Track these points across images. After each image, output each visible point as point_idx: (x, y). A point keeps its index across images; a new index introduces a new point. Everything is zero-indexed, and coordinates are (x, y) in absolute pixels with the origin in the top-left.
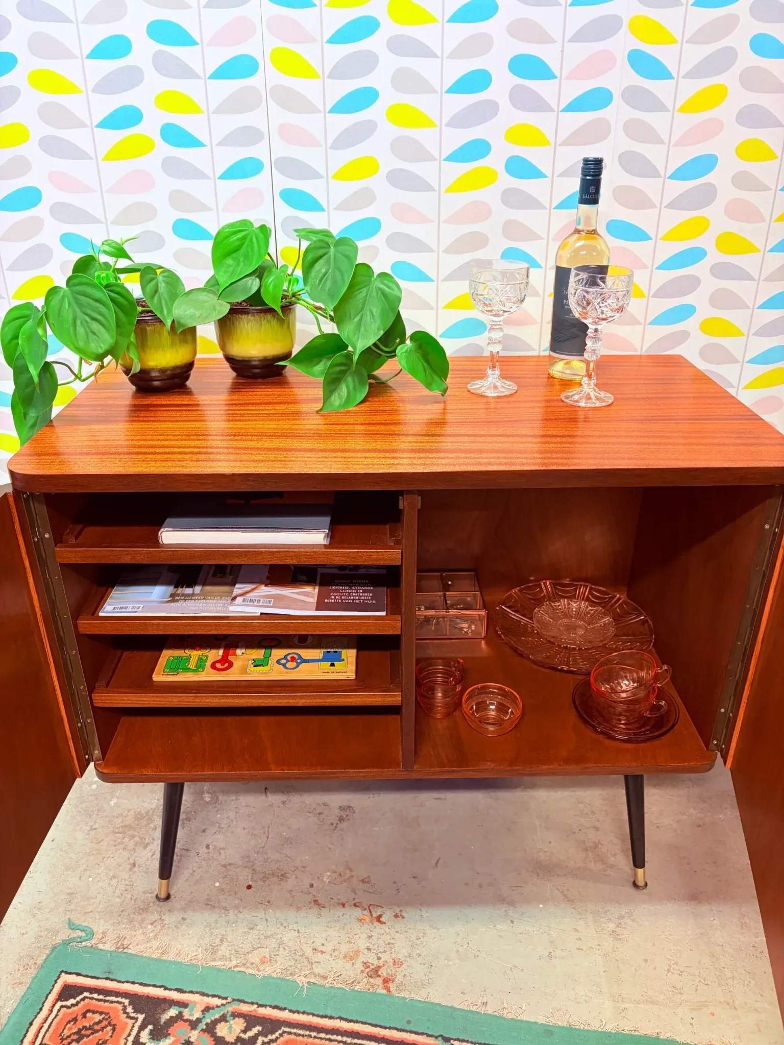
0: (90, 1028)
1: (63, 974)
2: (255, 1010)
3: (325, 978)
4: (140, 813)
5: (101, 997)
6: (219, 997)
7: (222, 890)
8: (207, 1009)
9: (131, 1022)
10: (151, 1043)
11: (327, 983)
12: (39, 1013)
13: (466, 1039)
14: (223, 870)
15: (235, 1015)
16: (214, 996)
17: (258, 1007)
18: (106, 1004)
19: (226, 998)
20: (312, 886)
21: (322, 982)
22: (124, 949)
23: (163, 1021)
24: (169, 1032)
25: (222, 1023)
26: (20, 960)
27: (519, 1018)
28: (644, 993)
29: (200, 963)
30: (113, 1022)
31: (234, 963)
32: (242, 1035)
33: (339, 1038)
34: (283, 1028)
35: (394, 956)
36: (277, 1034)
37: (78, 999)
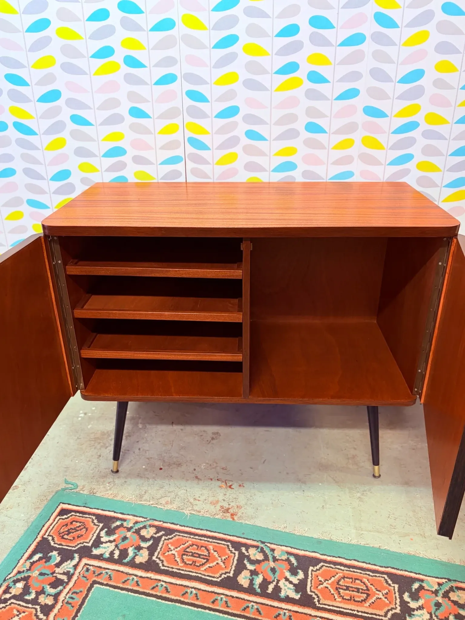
0: (75, 529)
1: (61, 504)
2: (161, 524)
3: (200, 512)
4: (103, 432)
5: (81, 515)
6: (143, 517)
7: (146, 470)
8: (136, 522)
9: (96, 527)
10: (106, 537)
11: (201, 514)
12: (48, 521)
13: (274, 543)
14: (148, 460)
15: (150, 526)
16: (140, 517)
17: (163, 523)
18: (83, 518)
19: (147, 518)
20: (195, 470)
21: (198, 514)
22: (94, 494)
23: (112, 527)
24: (116, 532)
25: (144, 529)
26: (38, 497)
27: (303, 535)
28: (374, 527)
29: (133, 502)
30: (86, 527)
31: (151, 502)
32: (154, 535)
33: (206, 539)
34: (176, 533)
35: (237, 504)
36: (173, 536)
37: (69, 515)
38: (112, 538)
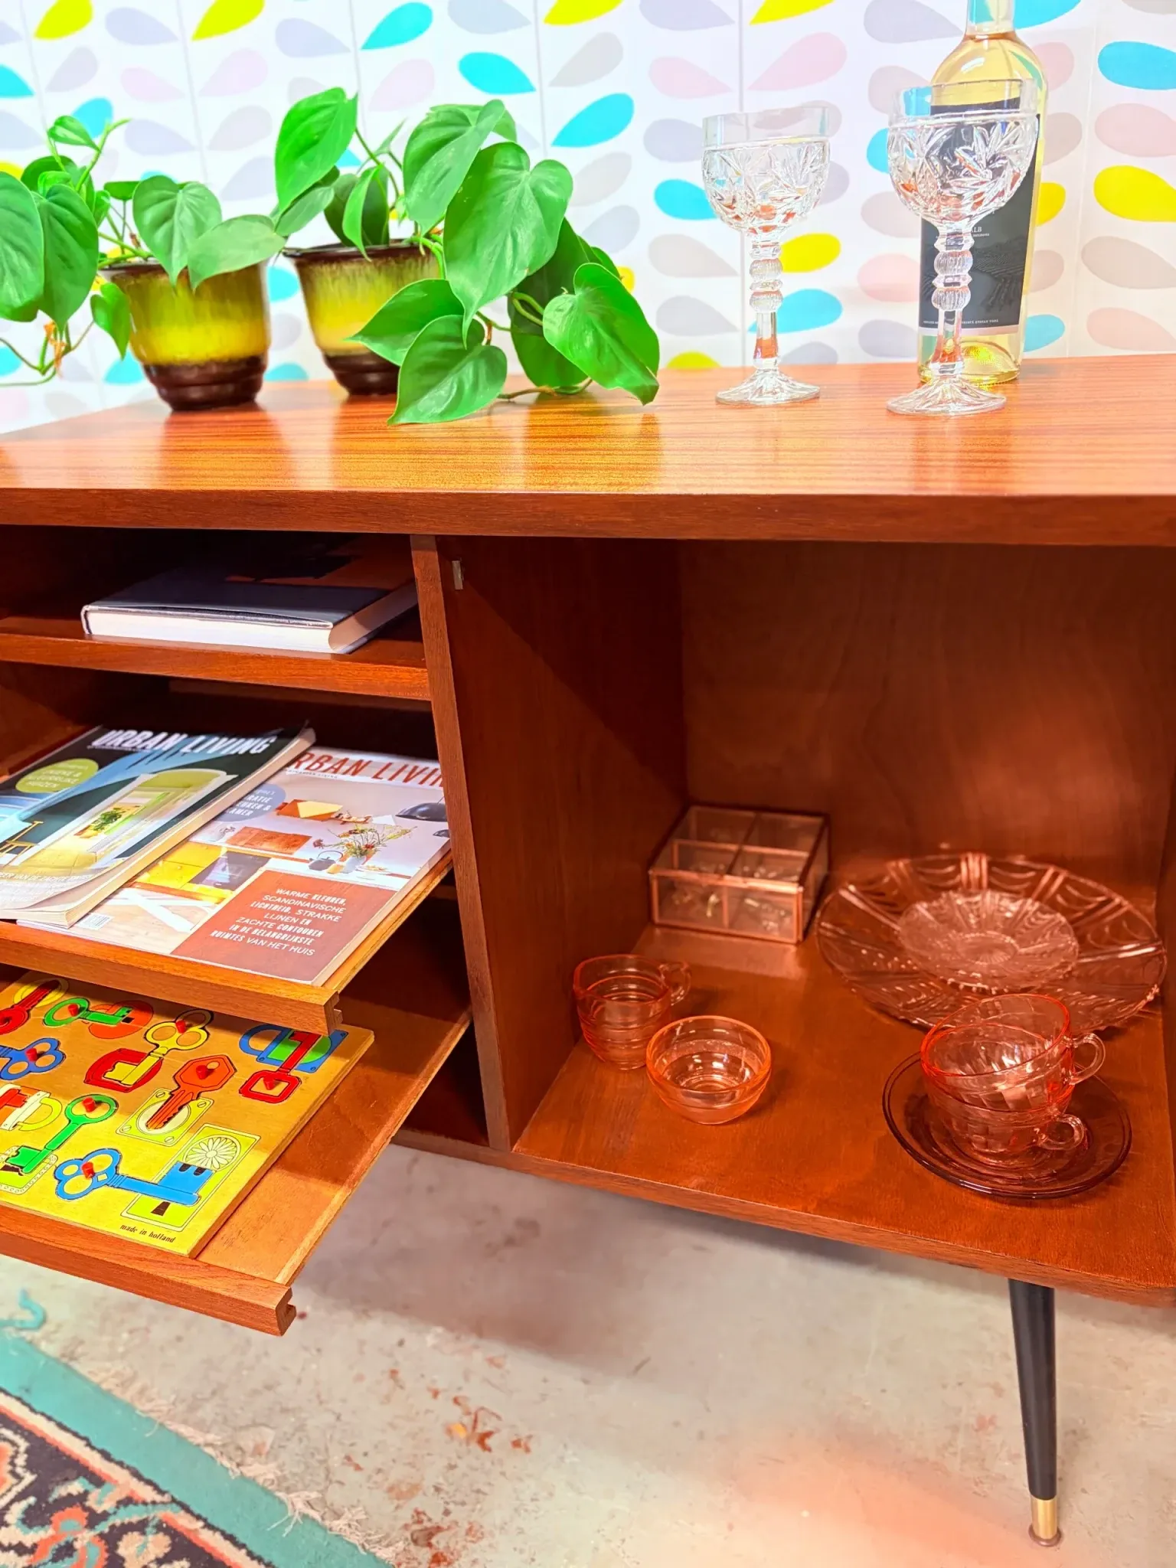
2: (196, 1530)
3: (338, 1516)
6: (155, 1487)
8: (128, 1501)
9: (12, 1480)
10: (18, 1526)
11: (335, 1526)
15: (160, 1528)
16: (149, 1482)
17: (204, 1527)
19: (162, 1492)
20: (401, 1343)
21: (328, 1523)
22: (71, 1359)
23: (55, 1495)
24: (52, 1519)
25: (136, 1534)
29: (160, 1419)
31: (210, 1437)
35: (475, 1517)
38: (30, 1537)
